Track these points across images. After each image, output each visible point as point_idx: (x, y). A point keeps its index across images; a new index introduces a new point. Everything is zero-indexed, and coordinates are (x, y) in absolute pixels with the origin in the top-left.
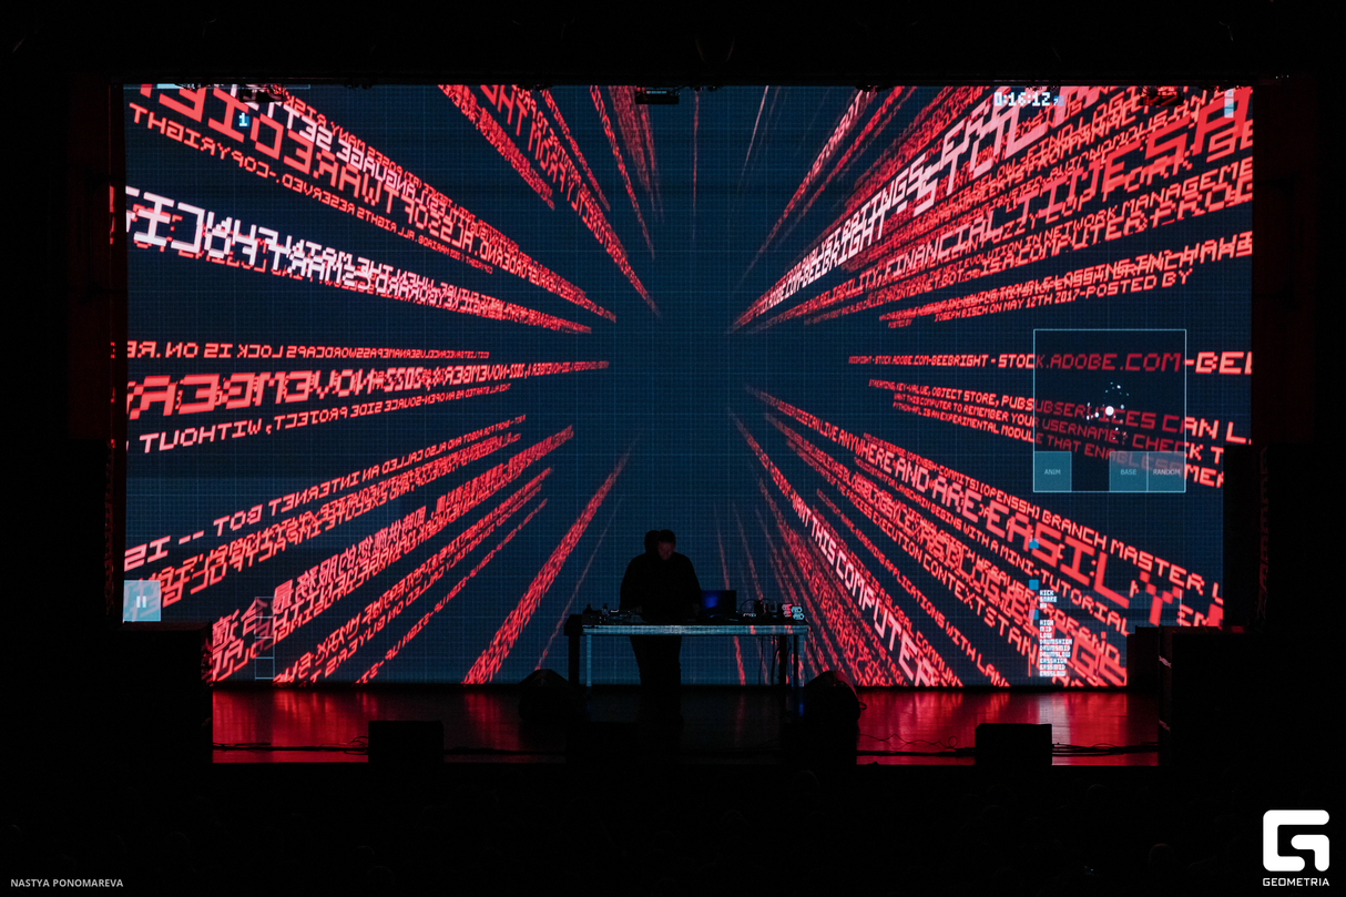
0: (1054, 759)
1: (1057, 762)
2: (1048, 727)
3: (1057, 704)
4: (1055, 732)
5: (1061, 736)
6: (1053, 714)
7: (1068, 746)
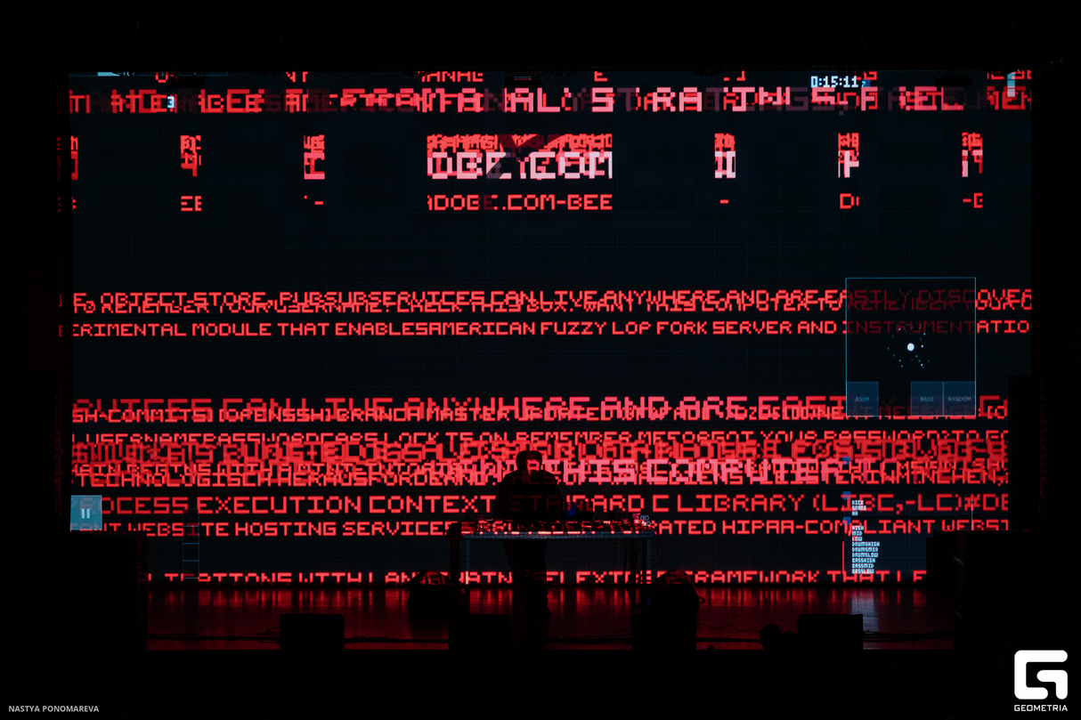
0: (865, 644)
1: (867, 647)
2: (860, 617)
3: (866, 598)
4: (866, 620)
5: (870, 623)
6: (864, 605)
7: (876, 633)
